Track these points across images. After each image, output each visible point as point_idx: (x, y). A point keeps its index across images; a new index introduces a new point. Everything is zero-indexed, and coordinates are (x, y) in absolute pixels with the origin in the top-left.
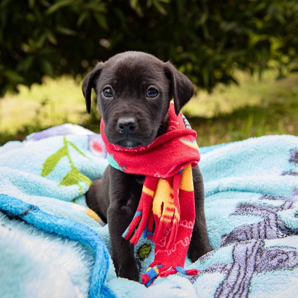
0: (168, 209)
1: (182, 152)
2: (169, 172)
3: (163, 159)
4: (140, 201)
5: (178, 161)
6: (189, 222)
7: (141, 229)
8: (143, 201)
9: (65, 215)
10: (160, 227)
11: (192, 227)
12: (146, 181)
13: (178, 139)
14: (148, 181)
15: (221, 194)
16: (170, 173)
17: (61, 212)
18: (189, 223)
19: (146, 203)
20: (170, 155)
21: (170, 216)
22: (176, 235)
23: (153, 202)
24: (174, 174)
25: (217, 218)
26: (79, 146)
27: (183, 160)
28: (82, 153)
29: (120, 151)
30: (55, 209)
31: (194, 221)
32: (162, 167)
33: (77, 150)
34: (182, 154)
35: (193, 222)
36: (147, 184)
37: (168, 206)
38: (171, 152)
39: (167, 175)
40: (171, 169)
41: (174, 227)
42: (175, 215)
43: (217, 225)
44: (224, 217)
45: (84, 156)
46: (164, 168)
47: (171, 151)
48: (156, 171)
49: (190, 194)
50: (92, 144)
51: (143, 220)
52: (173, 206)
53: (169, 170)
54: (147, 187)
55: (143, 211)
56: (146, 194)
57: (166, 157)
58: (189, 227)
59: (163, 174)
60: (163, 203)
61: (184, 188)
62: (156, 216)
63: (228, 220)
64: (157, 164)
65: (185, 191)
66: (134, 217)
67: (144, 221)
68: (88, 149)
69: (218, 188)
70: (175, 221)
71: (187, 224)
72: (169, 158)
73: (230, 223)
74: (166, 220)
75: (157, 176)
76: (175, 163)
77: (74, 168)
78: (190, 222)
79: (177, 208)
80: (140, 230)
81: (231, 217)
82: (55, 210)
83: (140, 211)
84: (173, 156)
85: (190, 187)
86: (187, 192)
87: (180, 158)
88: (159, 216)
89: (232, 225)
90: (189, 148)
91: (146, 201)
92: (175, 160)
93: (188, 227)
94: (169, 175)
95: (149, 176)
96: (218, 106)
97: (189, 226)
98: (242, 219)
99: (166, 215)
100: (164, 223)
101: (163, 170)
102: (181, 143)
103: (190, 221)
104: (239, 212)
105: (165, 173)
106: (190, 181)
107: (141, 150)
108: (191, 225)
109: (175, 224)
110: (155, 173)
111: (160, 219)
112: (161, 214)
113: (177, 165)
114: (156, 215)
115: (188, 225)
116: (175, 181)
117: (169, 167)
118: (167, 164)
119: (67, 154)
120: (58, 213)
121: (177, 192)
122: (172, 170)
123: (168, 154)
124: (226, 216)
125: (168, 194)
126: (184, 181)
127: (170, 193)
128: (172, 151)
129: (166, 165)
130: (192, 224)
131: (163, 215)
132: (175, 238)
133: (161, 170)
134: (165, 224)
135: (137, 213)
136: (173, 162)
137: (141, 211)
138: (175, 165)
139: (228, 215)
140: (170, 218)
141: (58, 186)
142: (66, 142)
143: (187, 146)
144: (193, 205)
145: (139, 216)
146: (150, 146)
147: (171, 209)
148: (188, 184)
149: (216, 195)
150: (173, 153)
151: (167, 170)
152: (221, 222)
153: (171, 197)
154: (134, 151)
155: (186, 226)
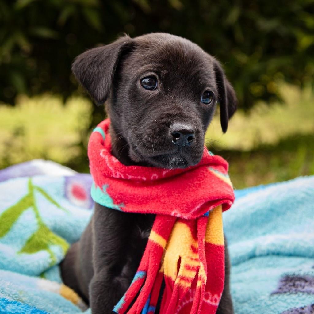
0: (188, 268)
1: (213, 185)
2: (193, 211)
3: (186, 192)
4: (144, 256)
5: (207, 196)
6: (213, 295)
7: (144, 298)
8: (149, 254)
9: (23, 297)
10: (173, 295)
11: (217, 304)
12: (157, 223)
13: (206, 168)
14: (160, 223)
15: (258, 260)
16: (195, 213)
17: (18, 293)
18: (214, 297)
19: (154, 257)
20: (196, 187)
21: (190, 278)
22: (200, 306)
23: (164, 257)
24: (199, 216)
25: (253, 300)
26: (51, 192)
27: (215, 195)
28: (54, 202)
29: (120, 180)
30: (8, 287)
31: (221, 294)
32: (183, 202)
33: (49, 198)
34: (212, 188)
35: (219, 296)
36: (158, 228)
37: (187, 263)
38: (197, 184)
39: (190, 215)
40: (196, 206)
41: (198, 292)
42: (199, 275)
43: (252, 310)
44: (263, 298)
45: (58, 206)
46: (187, 203)
47: (196, 182)
48: (174, 208)
49: (219, 250)
50: (70, 188)
51: (147, 284)
52: (195, 264)
53: (193, 207)
54: (157, 232)
55: (149, 270)
56: (156, 243)
57: (189, 190)
58: (213, 304)
59: (184, 212)
60: (180, 258)
61: (210, 240)
62: (169, 279)
63: (270, 303)
64: (176, 198)
65: (212, 245)
66: (133, 282)
67: (149, 284)
68: (65, 196)
69: (254, 251)
70: (199, 284)
71: (210, 298)
72: (193, 190)
73: (272, 307)
74: (183, 283)
75: (175, 214)
76: (202, 198)
77: (42, 226)
78: (216, 296)
79: (203, 263)
80: (142, 298)
81: (272, 298)
82: (8, 289)
83: (144, 271)
84: (199, 188)
85: (219, 239)
86: (214, 245)
87: (210, 192)
88: (174, 278)
89: (275, 311)
90: (221, 182)
91: (155, 254)
92: (203, 194)
93: (211, 303)
94: (192, 215)
95: (162, 215)
96: (258, 133)
97: (214, 301)
98: (289, 301)
99: (184, 276)
100: (179, 288)
101: (185, 207)
102: (210, 173)
103: (215, 294)
104: (285, 290)
105: (188, 211)
106: (219, 229)
107: (152, 178)
108: (216, 300)
109: (200, 288)
110: (172, 209)
111: (174, 282)
112: (177, 275)
113: (204, 202)
114: (168, 277)
115: (212, 301)
116: (199, 226)
117: (194, 204)
118: (192, 199)
119: (32, 204)
120: (13, 293)
121: (203, 242)
122: (198, 209)
123: (192, 186)
124: (265, 297)
125: (188, 246)
126: (211, 230)
127: (191, 244)
128: (199, 182)
129: (190, 199)
130: (218, 299)
131: (180, 276)
132: (199, 310)
133: (183, 207)
134: (182, 290)
135: (139, 275)
136: (199, 196)
137: (146, 271)
138: (203, 201)
139: (268, 294)
140: (190, 280)
141: (18, 253)
142: (31, 187)
143: (218, 178)
144: (222, 267)
145: (141, 279)
146: (166, 174)
147: (191, 268)
148: (217, 233)
149: (251, 261)
150: (200, 184)
151: (190, 206)
152: (259, 306)
153: (192, 250)
154: (142, 179)
155: (208, 301)
